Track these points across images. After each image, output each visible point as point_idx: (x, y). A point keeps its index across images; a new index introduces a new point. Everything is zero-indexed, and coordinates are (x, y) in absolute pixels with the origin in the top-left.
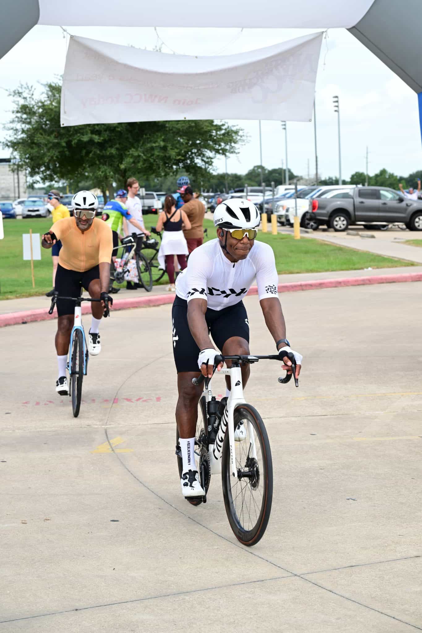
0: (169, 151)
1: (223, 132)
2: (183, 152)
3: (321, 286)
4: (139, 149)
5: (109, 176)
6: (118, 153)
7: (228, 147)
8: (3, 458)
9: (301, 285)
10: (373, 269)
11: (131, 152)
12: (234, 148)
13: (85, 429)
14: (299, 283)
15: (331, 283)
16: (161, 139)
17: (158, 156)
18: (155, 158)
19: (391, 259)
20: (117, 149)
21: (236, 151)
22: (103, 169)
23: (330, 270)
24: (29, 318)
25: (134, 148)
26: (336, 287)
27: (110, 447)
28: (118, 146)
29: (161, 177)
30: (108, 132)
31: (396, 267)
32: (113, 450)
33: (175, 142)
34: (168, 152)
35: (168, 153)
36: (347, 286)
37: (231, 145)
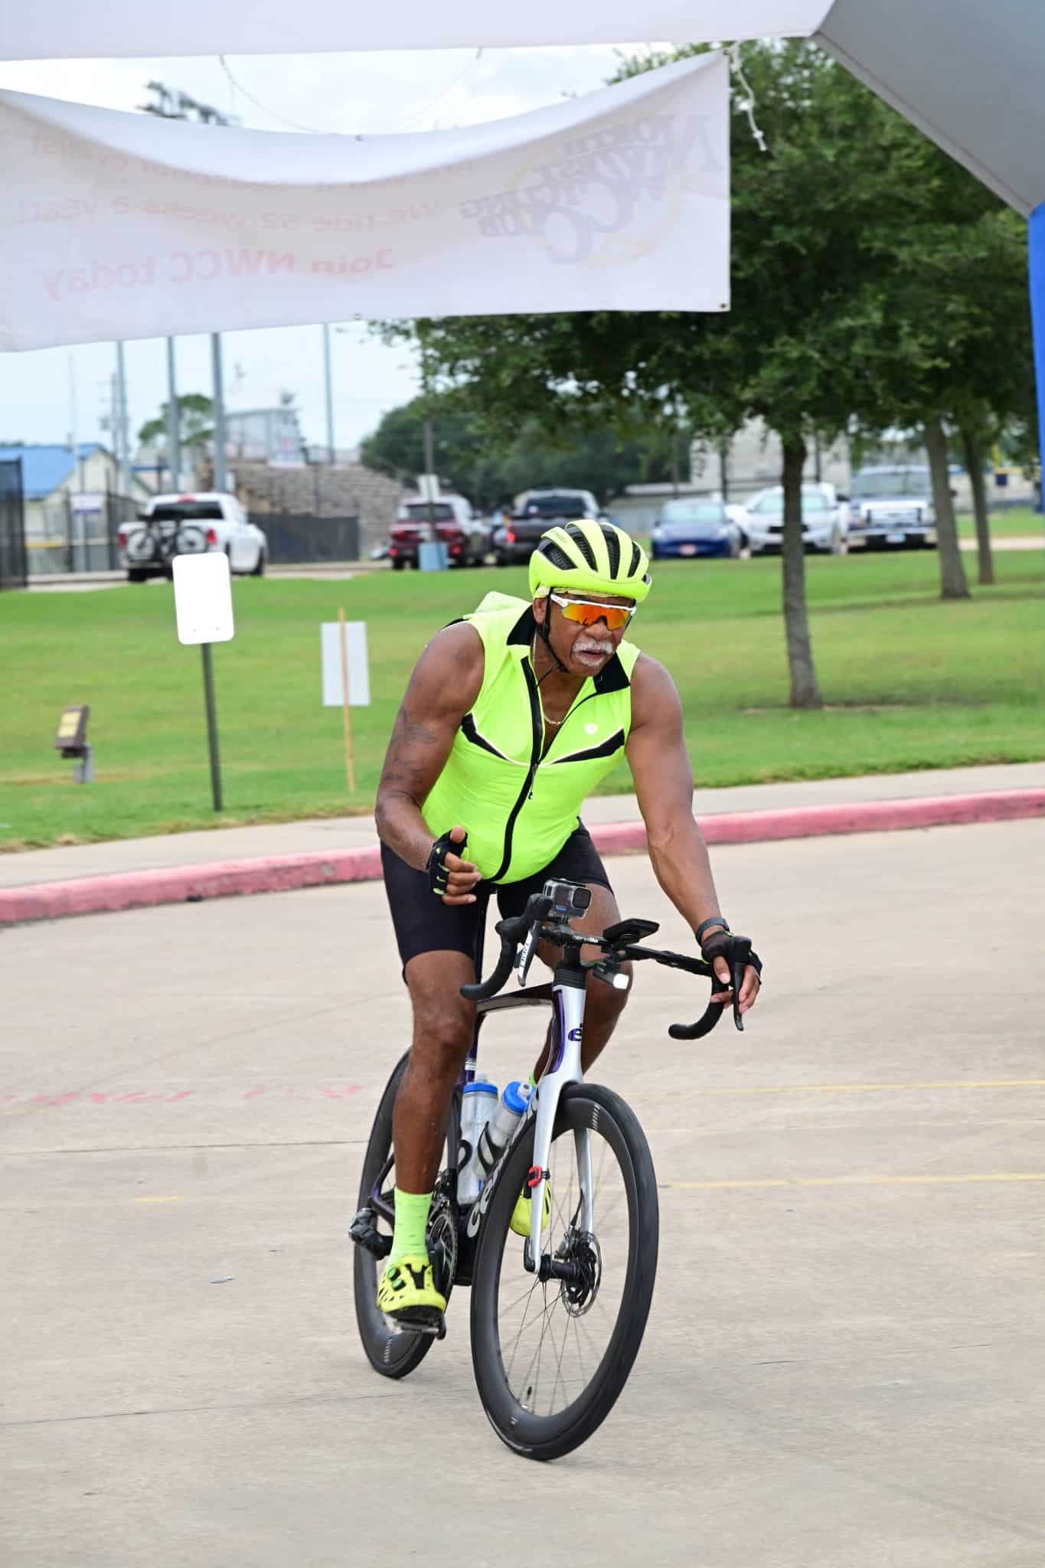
6: (739, 348)
11: (777, 348)
17: (868, 358)
24: (212, 887)
25: (793, 332)
33: (927, 312)
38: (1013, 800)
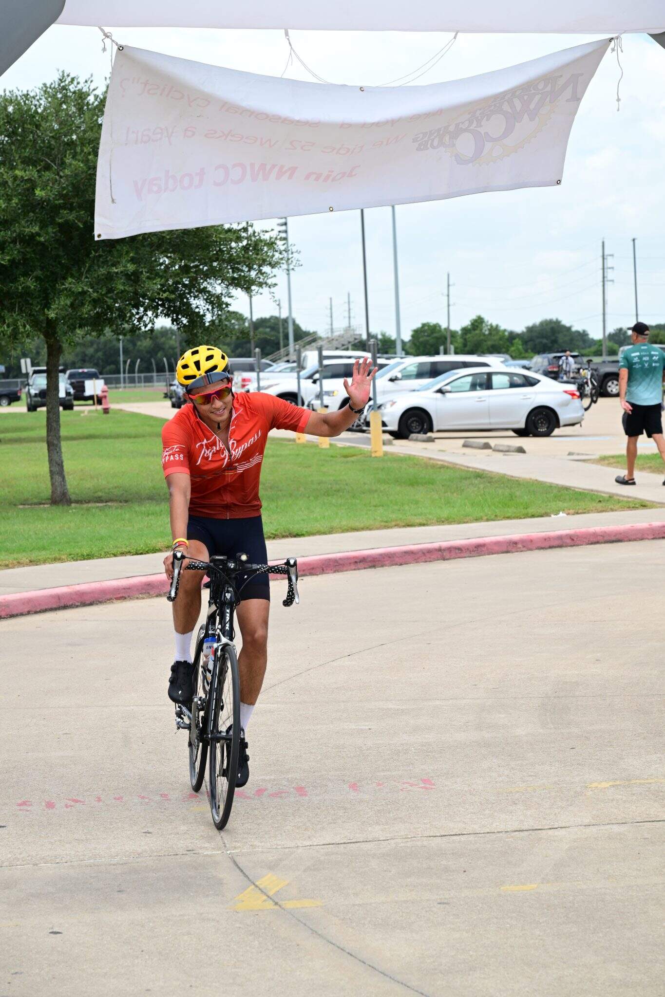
0: (145, 282)
1: (245, 243)
2: (170, 282)
3: (478, 550)
4: (83, 279)
5: (22, 333)
6: (39, 286)
7: (253, 274)
8: (51, 926)
9: (440, 550)
10: (568, 514)
11: (67, 285)
12: (265, 275)
13: (187, 859)
14: (436, 545)
15: (498, 543)
16: (129, 259)
17: (122, 292)
18: (114, 297)
19: (597, 496)
20: (37, 279)
21: (269, 281)
22: (11, 320)
23: (486, 518)
25: (72, 276)
26: (507, 552)
27: (265, 897)
28: (38, 273)
29: (125, 335)
30: (18, 246)
31: (612, 510)
32: (276, 904)
34: (142, 285)
35: (143, 288)
36: (531, 550)
37: (260, 272)
38: (340, 559)
